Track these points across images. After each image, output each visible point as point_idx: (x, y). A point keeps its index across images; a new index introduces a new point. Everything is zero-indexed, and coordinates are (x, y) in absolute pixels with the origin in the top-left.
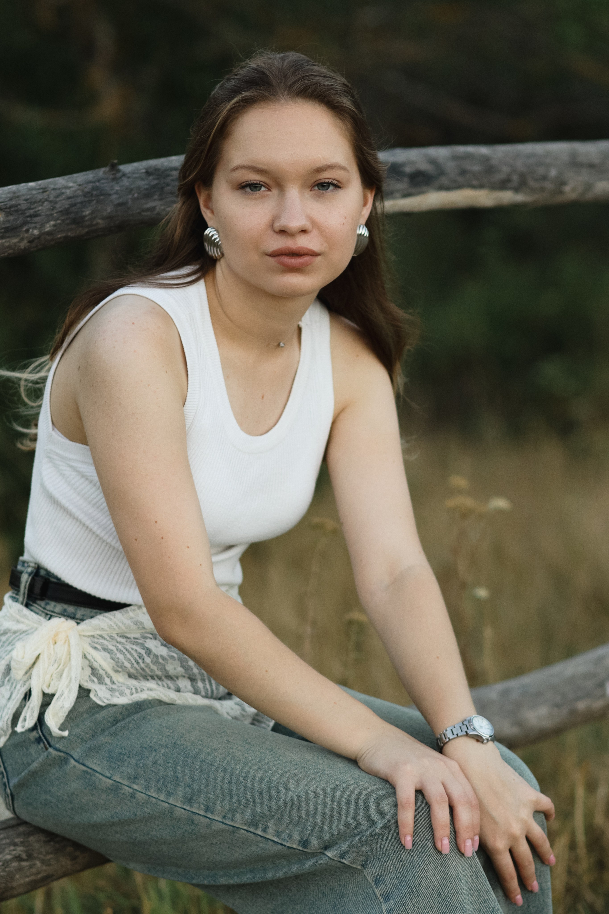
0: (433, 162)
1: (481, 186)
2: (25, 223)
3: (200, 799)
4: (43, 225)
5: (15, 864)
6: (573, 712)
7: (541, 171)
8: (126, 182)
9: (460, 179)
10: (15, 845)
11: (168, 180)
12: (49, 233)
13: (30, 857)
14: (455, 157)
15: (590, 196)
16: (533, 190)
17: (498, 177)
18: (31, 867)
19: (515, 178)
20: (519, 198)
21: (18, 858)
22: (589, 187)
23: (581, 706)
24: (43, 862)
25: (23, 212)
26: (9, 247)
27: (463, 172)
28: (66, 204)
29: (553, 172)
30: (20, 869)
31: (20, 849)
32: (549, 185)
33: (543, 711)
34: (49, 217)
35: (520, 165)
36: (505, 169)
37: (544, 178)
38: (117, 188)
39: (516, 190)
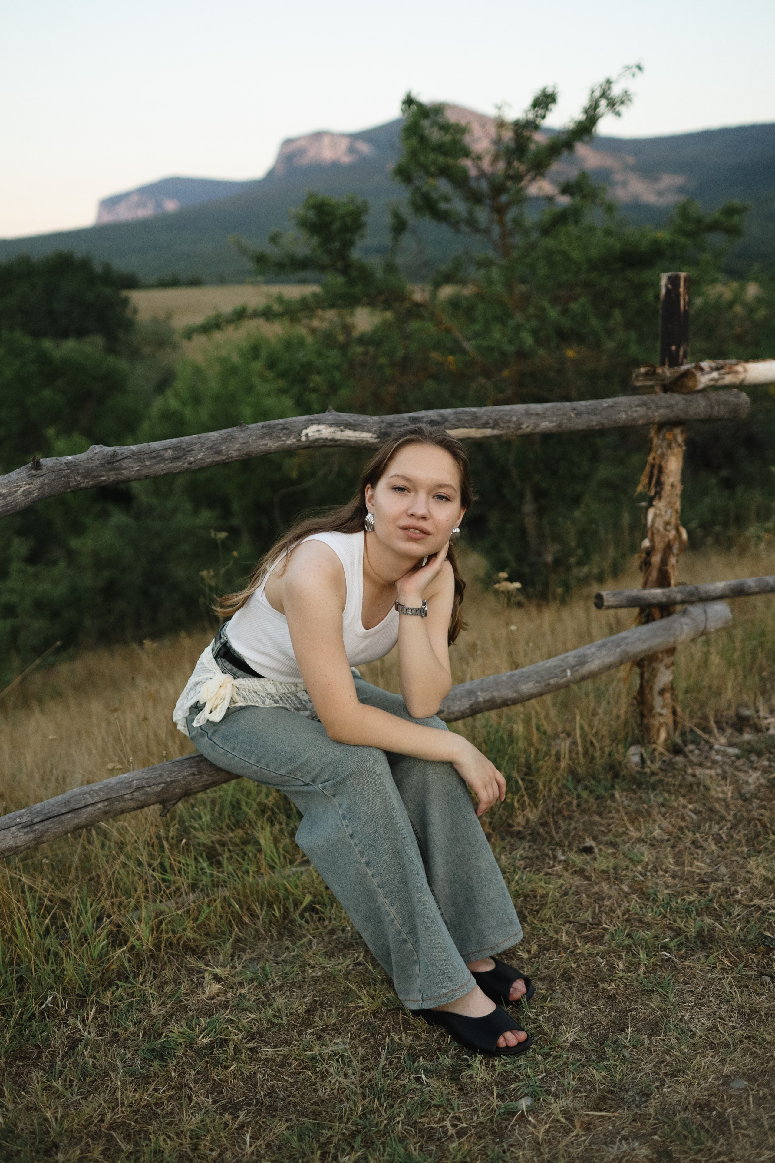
0: (442, 416)
1: (471, 427)
2: (184, 455)
3: (263, 761)
4: (196, 455)
5: (191, 777)
6: (548, 685)
7: (507, 418)
8: (249, 432)
9: (457, 423)
10: (191, 767)
11: (275, 430)
12: (201, 459)
13: (200, 773)
14: (456, 413)
15: (538, 430)
16: (503, 428)
17: (480, 422)
18: (201, 778)
19: (491, 422)
20: (496, 432)
21: (193, 774)
22: (537, 425)
23: (552, 682)
24: (209, 775)
25: (184, 449)
26: (177, 467)
27: (459, 420)
28: (210, 444)
29: (514, 419)
30: (193, 780)
31: (194, 769)
32: (512, 425)
33: (531, 685)
34: (200, 451)
35: (494, 415)
36: (486, 418)
37: (509, 421)
38: (243, 435)
39: (493, 428)
